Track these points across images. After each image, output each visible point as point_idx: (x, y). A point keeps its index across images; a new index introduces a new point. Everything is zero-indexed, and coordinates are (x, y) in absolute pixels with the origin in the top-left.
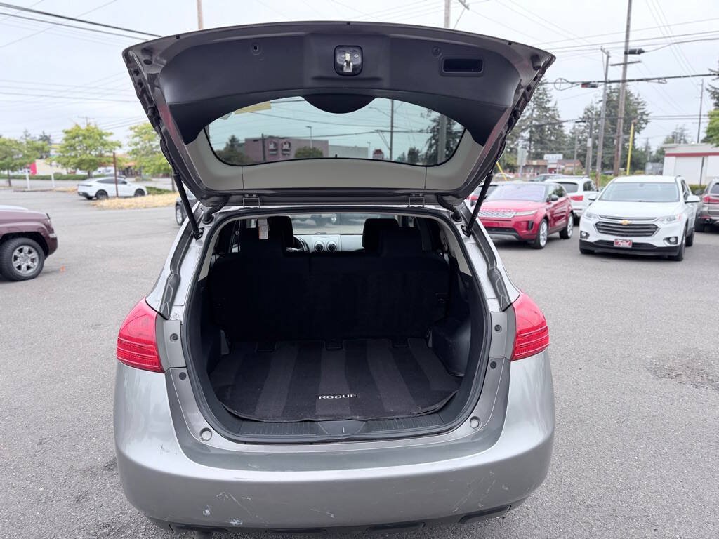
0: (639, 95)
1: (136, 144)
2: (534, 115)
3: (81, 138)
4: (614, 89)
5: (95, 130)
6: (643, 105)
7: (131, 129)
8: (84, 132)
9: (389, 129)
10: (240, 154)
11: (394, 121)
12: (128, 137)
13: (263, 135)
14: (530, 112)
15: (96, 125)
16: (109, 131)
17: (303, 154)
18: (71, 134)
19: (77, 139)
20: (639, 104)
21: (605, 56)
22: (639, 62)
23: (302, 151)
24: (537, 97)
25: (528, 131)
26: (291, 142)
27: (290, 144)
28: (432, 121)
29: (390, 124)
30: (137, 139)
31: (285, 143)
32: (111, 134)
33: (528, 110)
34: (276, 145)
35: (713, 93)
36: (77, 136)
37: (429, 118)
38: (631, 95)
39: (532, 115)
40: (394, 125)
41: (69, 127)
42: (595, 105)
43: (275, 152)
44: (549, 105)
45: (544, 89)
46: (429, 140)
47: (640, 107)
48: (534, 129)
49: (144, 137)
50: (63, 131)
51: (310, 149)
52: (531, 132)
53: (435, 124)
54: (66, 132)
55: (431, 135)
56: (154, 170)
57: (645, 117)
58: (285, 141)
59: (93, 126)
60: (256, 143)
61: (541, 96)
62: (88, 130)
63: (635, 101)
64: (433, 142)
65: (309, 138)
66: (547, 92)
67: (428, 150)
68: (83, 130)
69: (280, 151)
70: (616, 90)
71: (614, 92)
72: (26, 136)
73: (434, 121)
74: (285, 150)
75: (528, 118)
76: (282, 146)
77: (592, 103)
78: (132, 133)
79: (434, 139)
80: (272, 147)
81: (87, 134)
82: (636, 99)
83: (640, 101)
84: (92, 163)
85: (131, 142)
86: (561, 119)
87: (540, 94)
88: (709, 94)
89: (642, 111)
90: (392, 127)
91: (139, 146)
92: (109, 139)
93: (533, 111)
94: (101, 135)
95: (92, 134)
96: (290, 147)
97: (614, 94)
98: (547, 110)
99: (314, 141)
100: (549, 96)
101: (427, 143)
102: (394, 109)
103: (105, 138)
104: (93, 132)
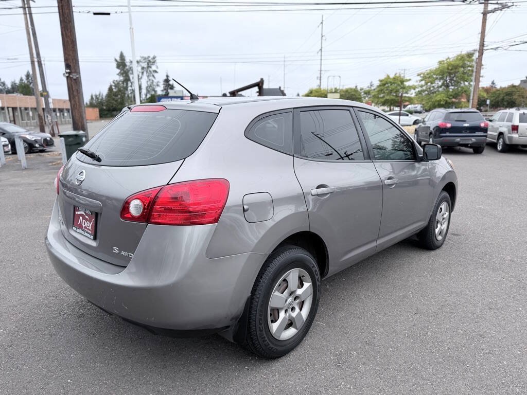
1: (422, 86)
3: (389, 85)
5: (399, 78)
7: (419, 75)
8: (391, 80)
12: (417, 81)
15: (400, 74)
16: (408, 78)
18: (383, 82)
30: (423, 83)
32: (410, 80)
36: (387, 83)
49: (427, 80)
54: (381, 81)
56: (430, 105)
62: (394, 78)
72: (371, 85)
78: (419, 78)
84: (392, 102)
85: (419, 85)
91: (424, 88)
92: (407, 84)
94: (402, 82)
95: (396, 81)
103: (405, 83)
104: (397, 80)
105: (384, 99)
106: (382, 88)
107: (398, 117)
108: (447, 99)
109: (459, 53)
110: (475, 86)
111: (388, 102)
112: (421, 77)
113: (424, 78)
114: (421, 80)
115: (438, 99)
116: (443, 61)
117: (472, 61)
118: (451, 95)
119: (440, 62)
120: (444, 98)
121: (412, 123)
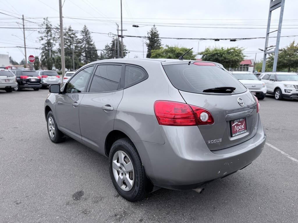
2: (86, 47)
4: (115, 39)
6: (125, 47)
9: (24, 46)
11: (26, 43)
14: (85, 45)
21: (117, 26)
22: (126, 30)
24: (87, 39)
25: (84, 53)
28: (42, 45)
29: (24, 44)
33: (84, 44)
37: (40, 43)
39: (85, 46)
40: (26, 45)
42: (109, 45)
44: (92, 43)
45: (89, 36)
46: (41, 53)
48: (87, 52)
52: (86, 53)
53: (43, 46)
55: (42, 51)
57: (126, 51)
61: (88, 39)
64: (43, 54)
67: (41, 58)
73: (43, 45)
75: (84, 47)
77: (107, 44)
79: (44, 53)
83: (124, 45)
86: (97, 49)
87: (88, 38)
90: (25, 45)
93: (86, 45)
97: (115, 41)
98: (91, 45)
100: (91, 39)
101: (40, 54)
102: (26, 37)
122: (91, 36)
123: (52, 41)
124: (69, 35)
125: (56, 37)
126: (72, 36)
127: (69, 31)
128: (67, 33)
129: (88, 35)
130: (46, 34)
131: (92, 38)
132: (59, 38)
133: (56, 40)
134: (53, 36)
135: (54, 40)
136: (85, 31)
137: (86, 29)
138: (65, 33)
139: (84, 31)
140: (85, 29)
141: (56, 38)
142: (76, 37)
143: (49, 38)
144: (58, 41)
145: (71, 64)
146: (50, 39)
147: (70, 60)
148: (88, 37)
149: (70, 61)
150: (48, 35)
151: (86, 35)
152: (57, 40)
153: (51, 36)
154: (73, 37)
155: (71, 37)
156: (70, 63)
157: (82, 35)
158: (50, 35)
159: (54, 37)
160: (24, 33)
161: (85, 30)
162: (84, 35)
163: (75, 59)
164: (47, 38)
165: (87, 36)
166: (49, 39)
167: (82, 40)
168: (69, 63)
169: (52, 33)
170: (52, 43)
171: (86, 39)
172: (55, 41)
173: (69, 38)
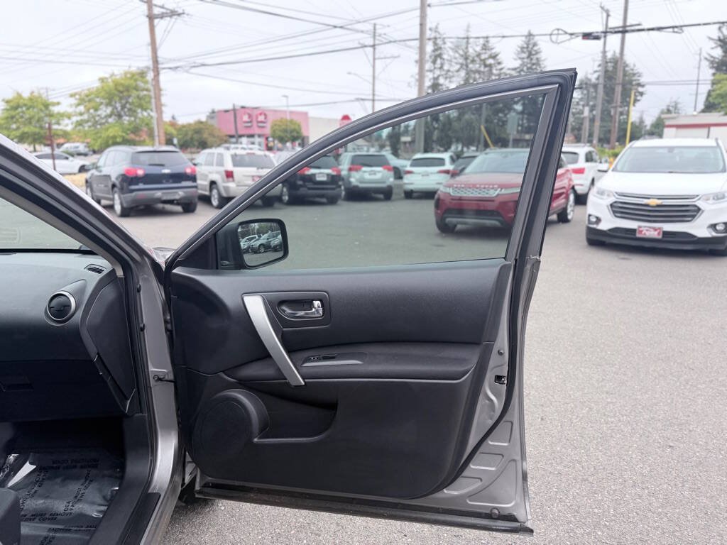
0: (634, 65)
1: (81, 114)
3: (23, 108)
4: (610, 59)
5: (39, 100)
6: (639, 76)
7: (72, 96)
8: (26, 102)
9: (371, 97)
10: (212, 126)
11: (376, 88)
12: (71, 105)
13: (234, 105)
16: (55, 101)
17: (280, 126)
18: (12, 104)
19: (20, 110)
20: (634, 74)
21: (605, 15)
22: (639, 25)
23: (278, 123)
26: (267, 113)
27: (265, 115)
29: (371, 92)
30: (82, 108)
31: (261, 114)
32: (58, 103)
34: (250, 116)
35: (712, 62)
36: (20, 106)
38: (627, 66)
40: (376, 93)
41: (10, 96)
42: (589, 76)
43: (249, 124)
45: (537, 59)
47: (635, 78)
48: (526, 102)
49: (89, 105)
50: (3, 100)
51: (287, 120)
52: (524, 105)
54: (7, 102)
56: (101, 144)
57: (640, 89)
58: (259, 112)
59: (36, 94)
60: (227, 113)
61: (534, 67)
62: (30, 99)
63: (631, 72)
65: (285, 109)
66: (541, 63)
68: (24, 100)
69: (255, 123)
70: (612, 60)
71: (610, 62)
74: (261, 122)
76: (257, 118)
77: (587, 74)
78: (73, 101)
80: (246, 118)
81: (29, 104)
82: (632, 70)
83: (635, 72)
84: (36, 137)
85: (76, 112)
87: (534, 64)
88: (707, 63)
89: (637, 82)
90: (374, 95)
91: (85, 117)
92: (55, 109)
94: (46, 106)
95: (35, 104)
96: (265, 118)
97: (609, 64)
99: (291, 112)
100: (542, 66)
102: (376, 74)
103: (52, 108)
104: (37, 101)
105: (20, 131)
106: (13, 113)
107: (50, 162)
108: (124, 134)
109: (126, 69)
110: (157, 119)
111: (28, 137)
112: (76, 99)
113: (81, 102)
114: (79, 105)
115: (111, 135)
116: (106, 78)
117: (146, 82)
118: (128, 130)
119: (102, 80)
120: (120, 133)
121: (76, 170)
122: (543, 59)
123: (441, 81)
124: (481, 60)
125: (452, 69)
126: (491, 61)
127: (484, 51)
128: (479, 55)
129: (534, 57)
130: (432, 65)
131: (544, 62)
132: (458, 71)
133: (451, 77)
134: (446, 67)
135: (446, 78)
136: (528, 47)
137: (532, 42)
138: (473, 58)
139: (525, 46)
140: (529, 41)
141: (452, 72)
142: (499, 63)
143: (437, 72)
144: (454, 79)
145: (477, 132)
146: (439, 76)
147: (474, 124)
148: (534, 61)
149: (474, 127)
150: (436, 66)
151: (528, 57)
152: (453, 76)
153: (441, 68)
154: (490, 66)
155: (486, 66)
156: (474, 131)
157: (520, 58)
158: (439, 66)
159: (449, 71)
160: (374, 67)
161: (528, 45)
162: (523, 58)
163: (487, 121)
164: (432, 73)
165: (532, 59)
166: (436, 76)
167: (518, 70)
168: (471, 133)
169: (444, 59)
170: (441, 85)
171: (528, 69)
172: (448, 80)
173: (482, 69)
